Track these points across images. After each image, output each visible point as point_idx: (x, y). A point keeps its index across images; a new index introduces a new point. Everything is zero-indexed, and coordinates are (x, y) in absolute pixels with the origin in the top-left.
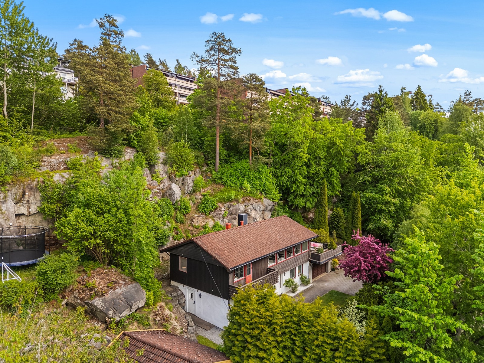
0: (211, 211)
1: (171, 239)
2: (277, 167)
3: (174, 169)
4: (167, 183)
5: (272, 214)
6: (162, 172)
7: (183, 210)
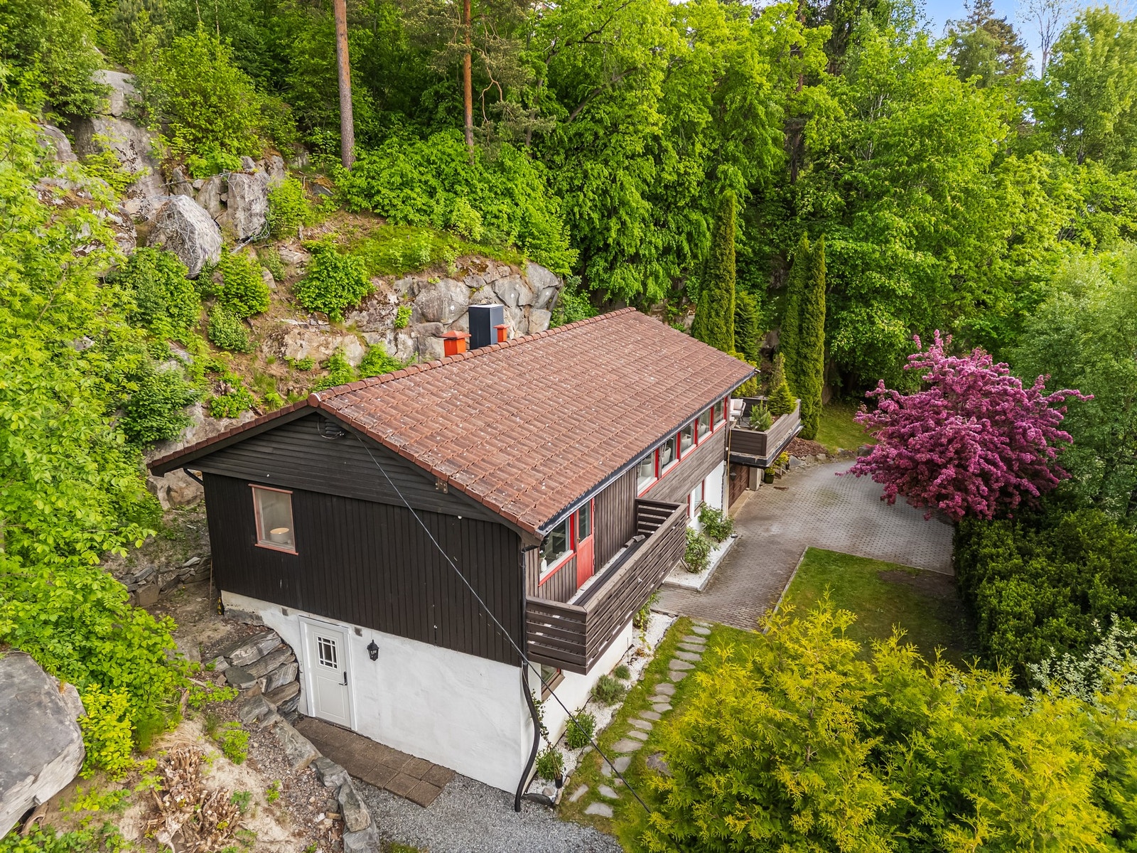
0: (351, 307)
1: (198, 411)
2: (557, 159)
3: (179, 141)
4: (155, 201)
5: (552, 319)
6: (130, 154)
7: (236, 301)
